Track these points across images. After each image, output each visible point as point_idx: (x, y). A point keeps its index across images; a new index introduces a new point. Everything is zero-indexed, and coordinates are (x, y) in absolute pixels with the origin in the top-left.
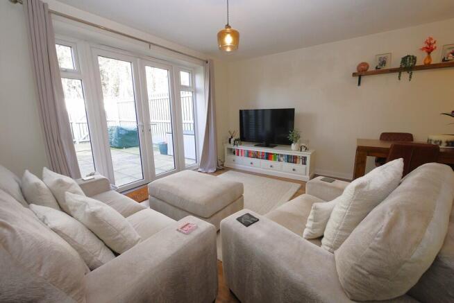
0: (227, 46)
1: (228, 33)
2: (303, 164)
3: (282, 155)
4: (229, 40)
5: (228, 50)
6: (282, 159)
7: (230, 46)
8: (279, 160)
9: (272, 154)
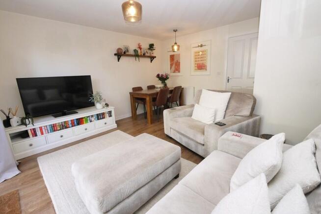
0: (131, 17)
1: (131, 4)
2: (109, 117)
3: (92, 116)
4: (132, 11)
5: (133, 20)
6: (93, 119)
7: (134, 17)
8: (91, 121)
9: (83, 118)
